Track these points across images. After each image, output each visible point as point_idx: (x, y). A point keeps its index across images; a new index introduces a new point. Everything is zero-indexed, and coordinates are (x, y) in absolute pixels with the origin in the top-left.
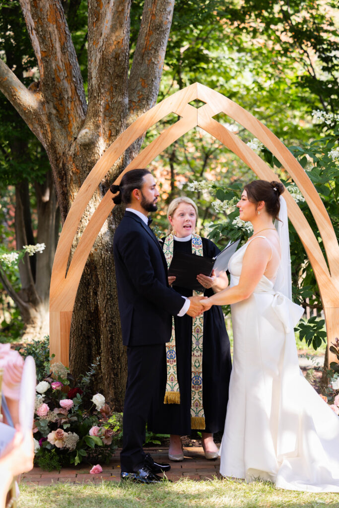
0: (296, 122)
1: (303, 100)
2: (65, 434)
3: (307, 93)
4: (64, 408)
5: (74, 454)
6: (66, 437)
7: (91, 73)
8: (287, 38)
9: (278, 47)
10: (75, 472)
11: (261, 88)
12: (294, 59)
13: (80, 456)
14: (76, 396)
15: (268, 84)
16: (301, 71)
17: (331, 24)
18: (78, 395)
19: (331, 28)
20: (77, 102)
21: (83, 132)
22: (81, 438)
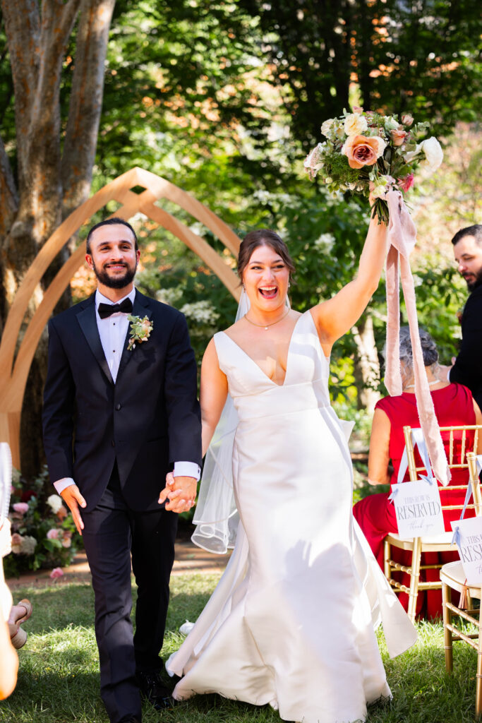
0: (227, 205)
1: (236, 181)
2: (22, 539)
3: (239, 173)
4: (19, 513)
5: (32, 558)
6: (23, 542)
7: (21, 163)
8: (214, 116)
9: (205, 126)
10: (35, 577)
11: (189, 170)
12: (222, 138)
13: (39, 560)
14: (30, 499)
15: (197, 165)
16: (230, 150)
17: (259, 99)
18: (33, 498)
19: (260, 104)
20: (8, 194)
21: (17, 224)
22: (38, 542)
